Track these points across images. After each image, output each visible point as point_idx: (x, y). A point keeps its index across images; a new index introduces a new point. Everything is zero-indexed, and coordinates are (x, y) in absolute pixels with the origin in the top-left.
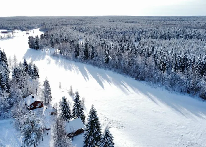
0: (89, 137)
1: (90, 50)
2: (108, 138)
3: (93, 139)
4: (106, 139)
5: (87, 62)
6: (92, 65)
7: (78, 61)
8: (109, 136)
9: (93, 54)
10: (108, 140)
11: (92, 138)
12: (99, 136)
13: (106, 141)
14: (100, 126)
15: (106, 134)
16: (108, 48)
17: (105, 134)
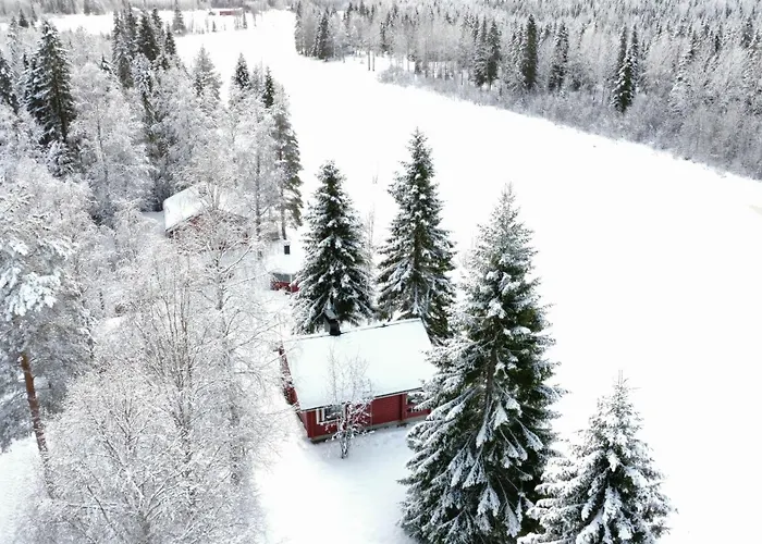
0: (444, 460)
1: (547, 52)
2: (612, 504)
3: (482, 478)
4: (593, 513)
5: (525, 105)
6: (549, 116)
7: (485, 103)
8: (628, 493)
9: (559, 70)
10: (612, 524)
11: (467, 470)
12: (535, 461)
13: (592, 528)
14: (548, 383)
15: (603, 463)
16: (635, 41)
17: (591, 459)
